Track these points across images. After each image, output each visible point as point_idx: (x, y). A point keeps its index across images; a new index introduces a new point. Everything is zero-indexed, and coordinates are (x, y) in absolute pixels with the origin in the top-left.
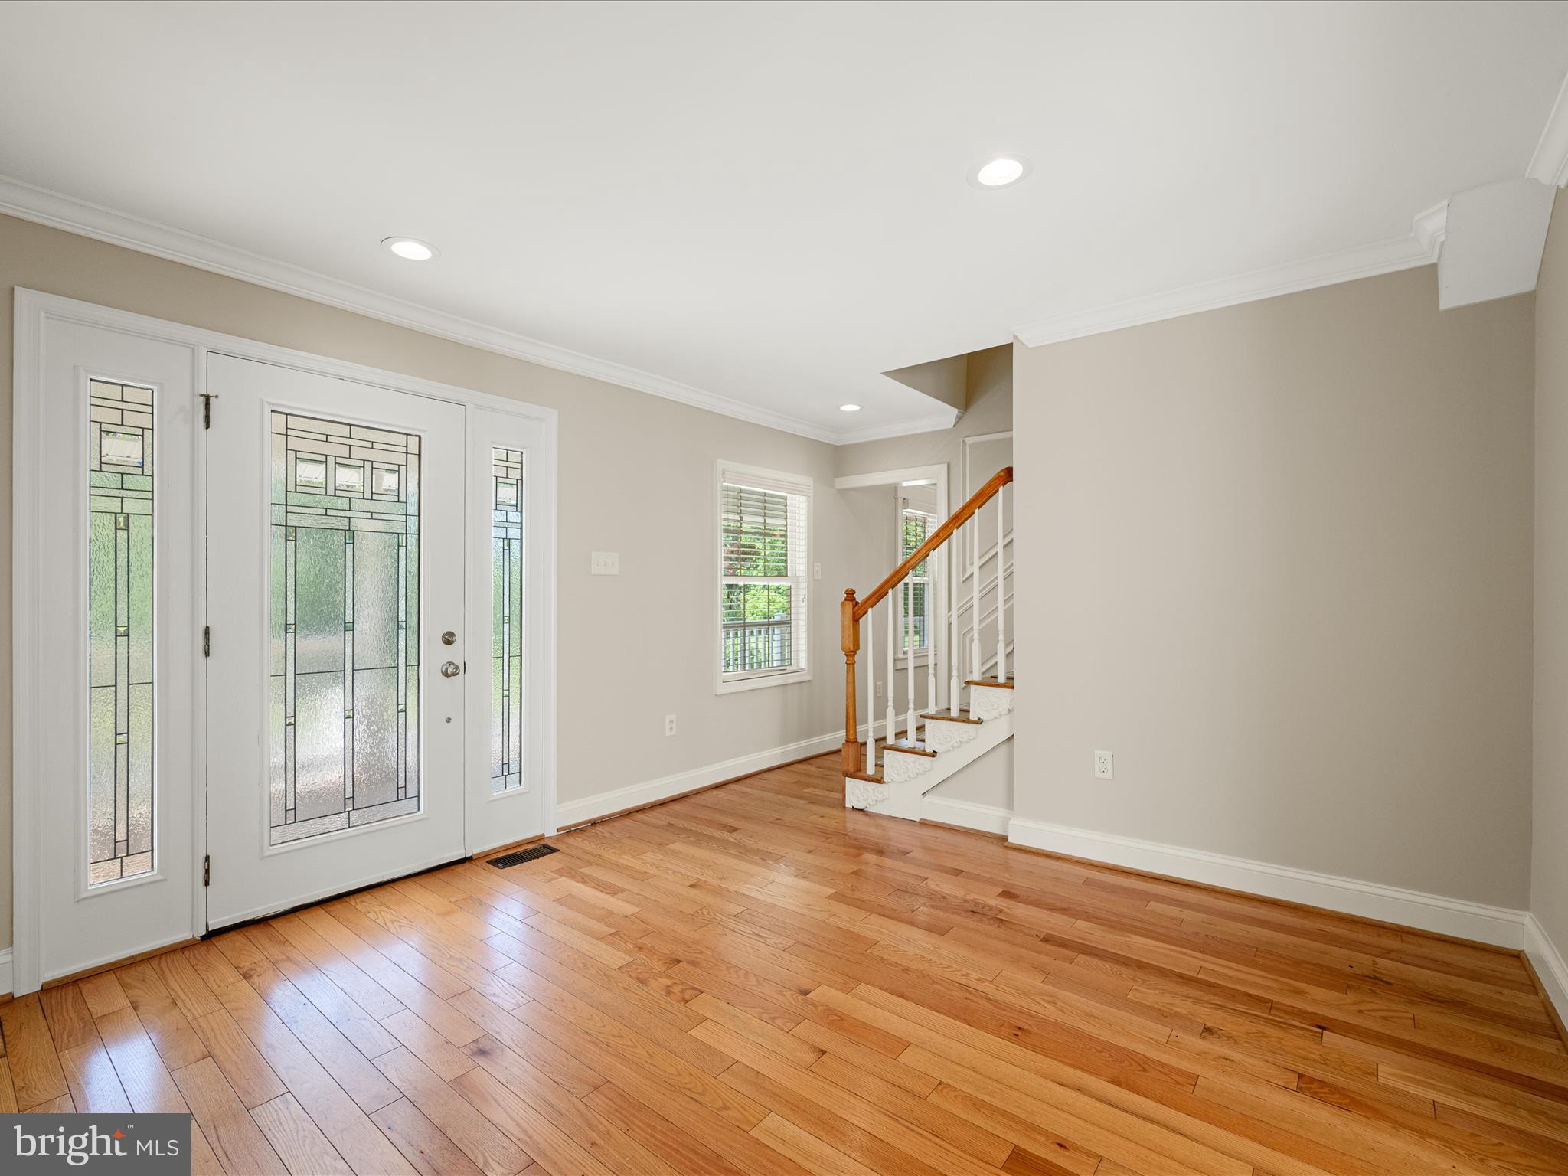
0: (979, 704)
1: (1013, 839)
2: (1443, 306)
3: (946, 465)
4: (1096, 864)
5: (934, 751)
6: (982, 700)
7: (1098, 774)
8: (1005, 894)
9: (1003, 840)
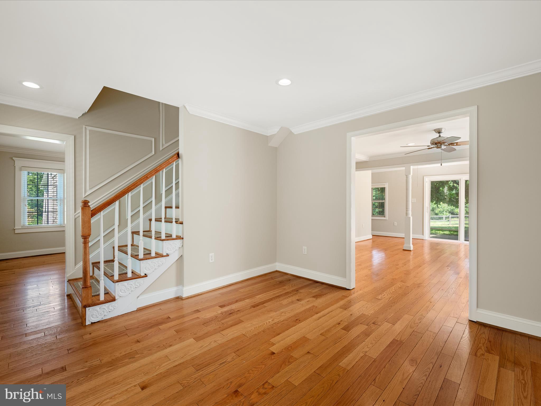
1: (185, 296)
5: (145, 274)
7: (210, 261)
8: (221, 307)
9: (178, 299)
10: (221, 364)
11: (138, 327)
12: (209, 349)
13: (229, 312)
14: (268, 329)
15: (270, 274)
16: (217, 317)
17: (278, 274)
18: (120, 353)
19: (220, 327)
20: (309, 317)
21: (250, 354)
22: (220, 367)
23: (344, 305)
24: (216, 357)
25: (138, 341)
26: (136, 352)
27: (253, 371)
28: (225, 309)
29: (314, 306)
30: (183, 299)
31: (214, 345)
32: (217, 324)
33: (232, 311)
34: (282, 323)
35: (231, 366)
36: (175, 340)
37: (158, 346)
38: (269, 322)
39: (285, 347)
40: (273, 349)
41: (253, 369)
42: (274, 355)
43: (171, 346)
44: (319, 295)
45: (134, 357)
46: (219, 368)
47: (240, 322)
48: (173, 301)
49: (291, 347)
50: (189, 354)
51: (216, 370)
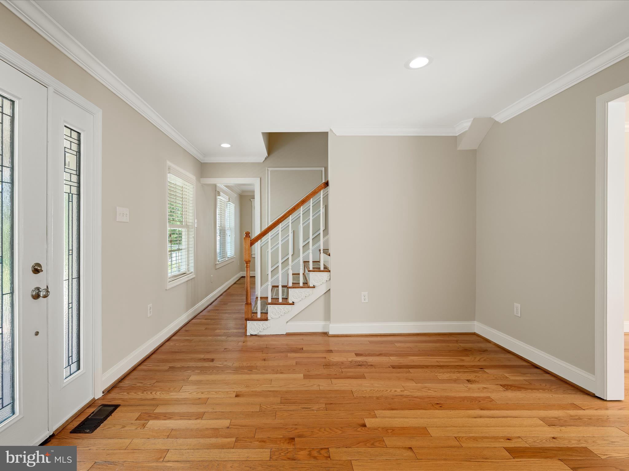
0: (314, 279)
1: (331, 333)
2: (459, 149)
3: (260, 178)
4: (364, 335)
5: (293, 302)
6: (315, 278)
7: (363, 301)
8: (357, 355)
9: (325, 334)
10: (304, 408)
11: (274, 349)
12: (307, 390)
13: (360, 363)
14: (386, 398)
15: (459, 336)
16: (343, 363)
17: (474, 338)
18: (247, 364)
19: (336, 374)
20: (463, 409)
21: (339, 414)
22: (302, 410)
23: (556, 418)
24: (305, 400)
25: (265, 360)
26: (256, 368)
27: (325, 430)
28: (359, 359)
29: (489, 397)
30: (329, 335)
31: (315, 388)
32: (337, 370)
33: (365, 363)
34: (410, 399)
35: (311, 415)
36: (289, 370)
37: (273, 369)
38: (396, 391)
39: (386, 426)
40: (369, 422)
41: (327, 429)
42: (363, 428)
43: (282, 373)
44: (517, 387)
45: (252, 371)
46: (299, 410)
47: (363, 377)
48: (320, 335)
49: (393, 430)
50: (288, 386)
51: (295, 411)
